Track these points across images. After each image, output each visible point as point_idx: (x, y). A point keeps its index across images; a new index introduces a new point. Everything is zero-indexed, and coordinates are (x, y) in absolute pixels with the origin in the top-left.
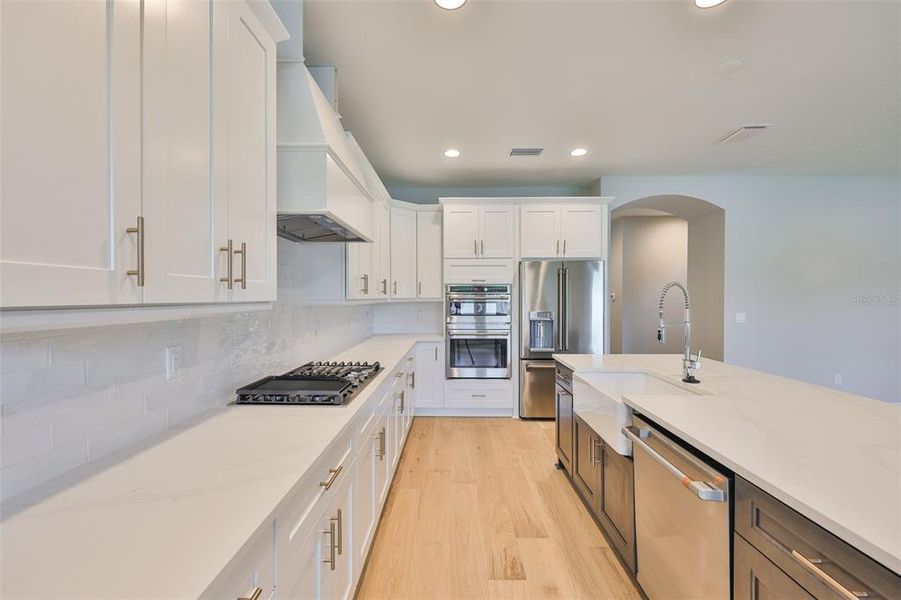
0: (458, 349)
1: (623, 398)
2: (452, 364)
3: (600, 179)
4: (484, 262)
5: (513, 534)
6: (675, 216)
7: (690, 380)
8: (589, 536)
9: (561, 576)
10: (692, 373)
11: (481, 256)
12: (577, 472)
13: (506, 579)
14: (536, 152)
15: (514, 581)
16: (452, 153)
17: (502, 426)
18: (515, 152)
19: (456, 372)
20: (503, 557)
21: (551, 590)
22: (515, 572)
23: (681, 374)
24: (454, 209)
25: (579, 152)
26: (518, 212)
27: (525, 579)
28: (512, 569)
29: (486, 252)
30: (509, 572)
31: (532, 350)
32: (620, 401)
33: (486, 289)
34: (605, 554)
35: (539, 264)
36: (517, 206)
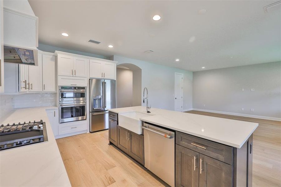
0: (64, 111)
1: (140, 119)
2: (62, 117)
3: (113, 56)
4: (76, 78)
5: (106, 170)
6: (130, 70)
7: (148, 112)
8: (127, 161)
9: (125, 175)
10: (149, 110)
11: (74, 76)
12: (119, 144)
13: (110, 184)
14: (98, 43)
15: (113, 184)
16: (65, 35)
17: (85, 136)
18: (91, 41)
19: (66, 120)
20: (106, 179)
21: (124, 181)
22: (112, 181)
23: (146, 111)
24: (62, 56)
25: (111, 46)
26: (88, 62)
27: (115, 182)
28: (110, 180)
29: (76, 74)
30: (110, 182)
31: (94, 109)
32: (139, 120)
33: (77, 88)
34: (132, 164)
35: (92, 80)
36: (88, 60)
